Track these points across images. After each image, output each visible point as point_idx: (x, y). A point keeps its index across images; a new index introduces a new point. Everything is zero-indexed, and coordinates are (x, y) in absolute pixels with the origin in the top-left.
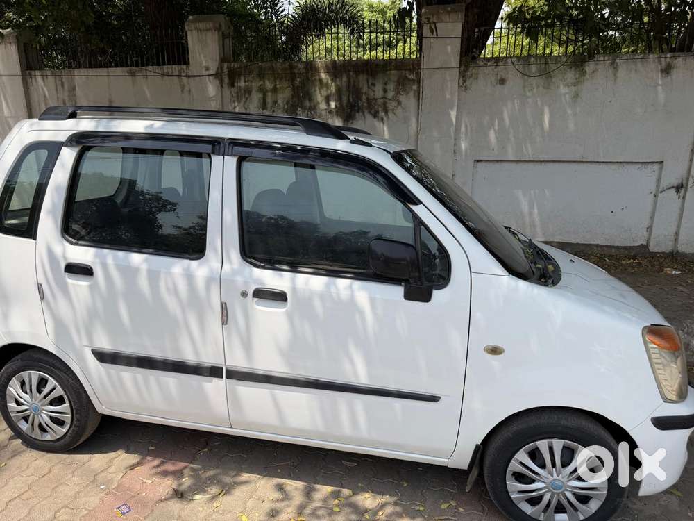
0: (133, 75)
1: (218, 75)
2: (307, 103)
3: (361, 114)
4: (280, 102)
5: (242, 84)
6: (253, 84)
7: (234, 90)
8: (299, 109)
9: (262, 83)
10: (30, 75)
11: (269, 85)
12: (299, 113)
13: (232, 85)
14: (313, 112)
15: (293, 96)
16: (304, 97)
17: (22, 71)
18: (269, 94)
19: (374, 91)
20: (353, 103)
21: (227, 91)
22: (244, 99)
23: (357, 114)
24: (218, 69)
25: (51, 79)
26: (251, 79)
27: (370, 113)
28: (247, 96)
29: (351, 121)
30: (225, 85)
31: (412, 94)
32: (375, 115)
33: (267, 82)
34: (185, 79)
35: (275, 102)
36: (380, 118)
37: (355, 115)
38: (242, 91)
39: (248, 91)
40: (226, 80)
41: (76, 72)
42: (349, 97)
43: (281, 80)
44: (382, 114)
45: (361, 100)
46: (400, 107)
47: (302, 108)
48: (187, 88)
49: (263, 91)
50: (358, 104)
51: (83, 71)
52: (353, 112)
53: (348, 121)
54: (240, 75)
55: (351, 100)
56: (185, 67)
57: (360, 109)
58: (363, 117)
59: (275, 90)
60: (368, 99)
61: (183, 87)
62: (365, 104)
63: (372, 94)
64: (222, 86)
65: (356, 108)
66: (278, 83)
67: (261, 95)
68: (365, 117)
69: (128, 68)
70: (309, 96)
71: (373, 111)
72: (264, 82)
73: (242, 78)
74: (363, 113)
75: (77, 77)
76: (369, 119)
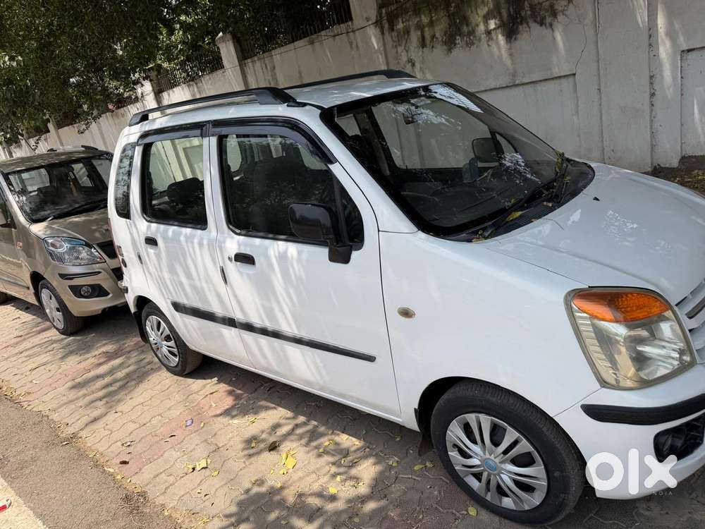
0: (312, 43)
1: (378, 23)
2: (465, 29)
3: (525, 25)
4: (438, 35)
5: (400, 26)
6: (411, 23)
7: (395, 34)
8: (458, 37)
9: (418, 19)
10: (245, 64)
11: (425, 20)
12: (457, 42)
13: (392, 29)
14: (472, 38)
15: (450, 25)
16: (461, 23)
17: (240, 61)
18: (427, 29)
20: (515, 15)
21: (388, 38)
22: (404, 42)
23: (520, 27)
24: (377, 17)
25: (258, 64)
26: (407, 18)
27: (535, 21)
28: (406, 36)
29: (514, 37)
30: (386, 32)
32: (542, 23)
33: (423, 17)
34: (351, 34)
35: (433, 37)
36: (548, 25)
37: (517, 28)
38: (402, 33)
39: (407, 32)
40: (386, 26)
41: (273, 52)
42: (509, 10)
43: (436, 10)
44: (548, 20)
45: (523, 8)
46: (571, 5)
47: (460, 36)
48: (354, 46)
49: (420, 27)
50: (520, 14)
51: (278, 50)
52: (515, 27)
53: (511, 38)
54: (397, 18)
55: (512, 13)
56: (350, 23)
57: (523, 20)
58: (527, 29)
59: (432, 23)
60: (531, 6)
61: (351, 43)
62: (529, 13)
64: (383, 34)
65: (519, 20)
66: (433, 15)
67: (419, 33)
68: (529, 28)
69: (308, 38)
70: (465, 20)
71: (539, 19)
72: (420, 17)
73: (400, 20)
74: (527, 24)
75: (274, 57)
76: (535, 28)
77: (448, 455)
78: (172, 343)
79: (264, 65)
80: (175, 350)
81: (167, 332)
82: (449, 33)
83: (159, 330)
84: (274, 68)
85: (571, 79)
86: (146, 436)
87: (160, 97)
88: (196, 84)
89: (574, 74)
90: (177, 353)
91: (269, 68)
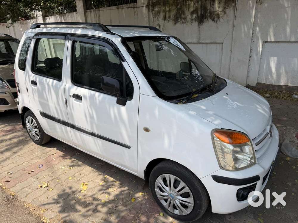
0: (118, 8)
1: (148, 6)
2: (183, 16)
3: (206, 19)
4: (171, 16)
5: (157, 9)
6: (161, 9)
7: (154, 12)
8: (179, 19)
9: (164, 8)
10: (87, 11)
11: (167, 9)
12: (179, 21)
13: (153, 10)
14: (185, 20)
15: (177, 13)
16: (182, 13)
17: (84, 10)
18: (167, 13)
19: (213, 8)
20: (203, 15)
21: (151, 13)
22: (157, 16)
23: (205, 20)
24: (147, 3)
25: (93, 13)
26: (160, 6)
27: (211, 19)
28: (159, 14)
29: (202, 23)
30: (150, 11)
31: (232, 8)
32: (213, 20)
33: (166, 7)
34: (135, 9)
35: (170, 17)
36: (215, 21)
37: (204, 20)
38: (157, 12)
39: (159, 12)
40: (151, 8)
41: (100, 9)
42: (201, 12)
43: (172, 6)
44: (216, 19)
45: (207, 12)
46: (225, 15)
47: (180, 18)
48: (136, 13)
49: (165, 12)
50: (205, 15)
51: (103, 9)
53: (200, 23)
55: (202, 13)
56: (136, 4)
57: (206, 17)
59: (170, 11)
60: (210, 12)
61: (135, 12)
62: (209, 15)
63: (212, 9)
64: (149, 11)
65: (204, 17)
66: (171, 7)
67: (164, 14)
68: (208, 21)
69: (116, 6)
70: (183, 12)
71: (212, 18)
72: (165, 7)
73: (157, 7)
74: (208, 19)
75: (100, 11)
76: (210, 22)
77: (155, 190)
78: (37, 130)
79: (95, 14)
80: (38, 134)
81: (36, 124)
82: (176, 16)
83: (32, 124)
84: (99, 16)
85: (221, 45)
86: (20, 170)
87: (45, 19)
88: (63, 16)
89: (223, 43)
90: (39, 135)
91: (97, 15)
